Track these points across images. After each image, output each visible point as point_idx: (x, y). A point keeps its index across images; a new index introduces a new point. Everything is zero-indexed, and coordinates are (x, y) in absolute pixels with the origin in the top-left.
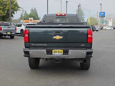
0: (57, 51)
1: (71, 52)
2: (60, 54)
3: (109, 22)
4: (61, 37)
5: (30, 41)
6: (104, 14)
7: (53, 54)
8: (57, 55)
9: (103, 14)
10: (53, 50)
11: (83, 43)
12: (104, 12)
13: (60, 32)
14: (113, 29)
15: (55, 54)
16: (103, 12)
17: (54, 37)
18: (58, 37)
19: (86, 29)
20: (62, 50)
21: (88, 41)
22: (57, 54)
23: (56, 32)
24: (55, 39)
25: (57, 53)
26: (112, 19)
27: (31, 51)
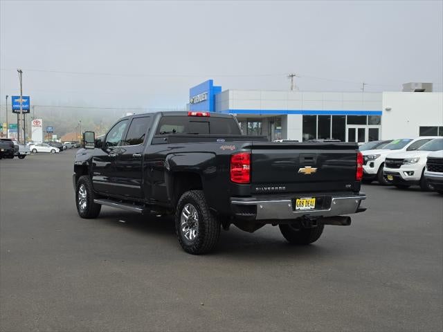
0: (305, 201)
1: (337, 201)
2: (309, 208)
3: (33, 129)
4: (314, 170)
6: (28, 103)
7: (297, 208)
8: (303, 210)
9: (24, 103)
10: (297, 200)
12: (28, 98)
13: (311, 158)
14: (58, 150)
15: (301, 208)
16: (24, 98)
17: (302, 170)
18: (308, 170)
20: (314, 199)
22: (304, 208)
23: (306, 158)
24: (303, 174)
25: (305, 206)
26: (41, 120)
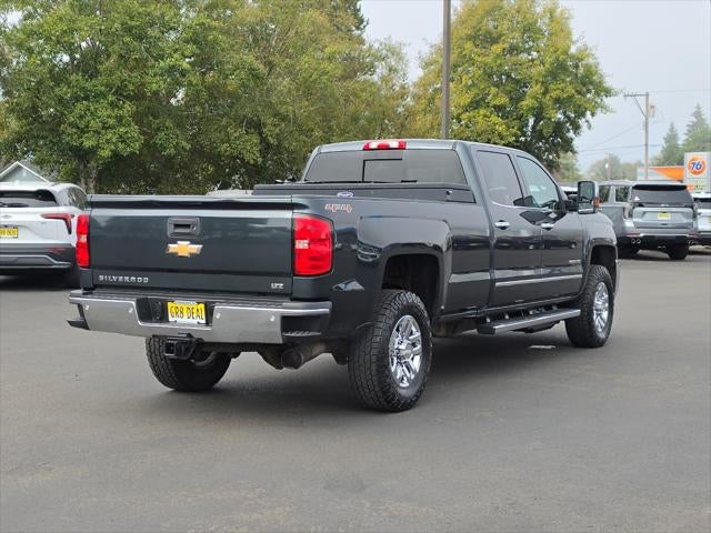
0: (185, 307)
1: (221, 311)
2: (195, 321)
4: (196, 248)
5: (93, 263)
7: (171, 319)
8: (184, 324)
10: (170, 305)
11: (277, 275)
13: (188, 226)
15: (179, 320)
17: (173, 248)
18: (184, 248)
19: (288, 214)
20: (203, 306)
21: (297, 268)
22: (185, 320)
23: (176, 226)
24: (174, 255)
25: (186, 316)
27: (87, 303)
